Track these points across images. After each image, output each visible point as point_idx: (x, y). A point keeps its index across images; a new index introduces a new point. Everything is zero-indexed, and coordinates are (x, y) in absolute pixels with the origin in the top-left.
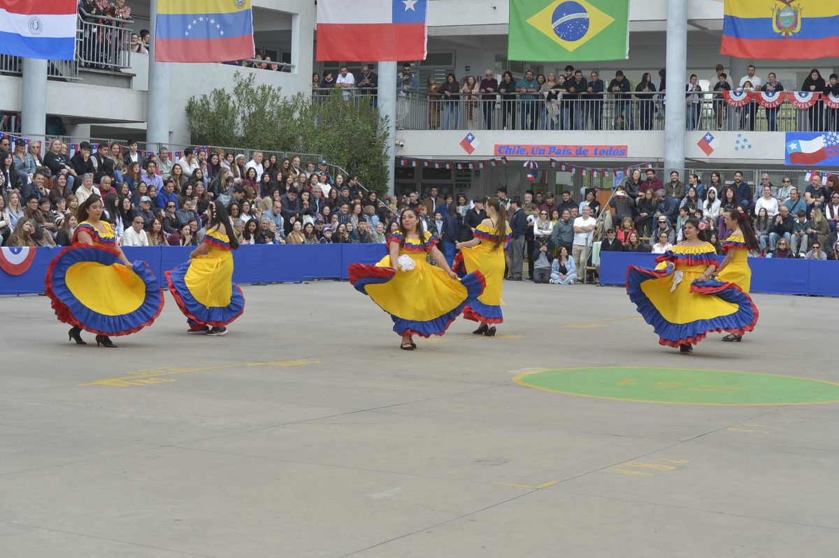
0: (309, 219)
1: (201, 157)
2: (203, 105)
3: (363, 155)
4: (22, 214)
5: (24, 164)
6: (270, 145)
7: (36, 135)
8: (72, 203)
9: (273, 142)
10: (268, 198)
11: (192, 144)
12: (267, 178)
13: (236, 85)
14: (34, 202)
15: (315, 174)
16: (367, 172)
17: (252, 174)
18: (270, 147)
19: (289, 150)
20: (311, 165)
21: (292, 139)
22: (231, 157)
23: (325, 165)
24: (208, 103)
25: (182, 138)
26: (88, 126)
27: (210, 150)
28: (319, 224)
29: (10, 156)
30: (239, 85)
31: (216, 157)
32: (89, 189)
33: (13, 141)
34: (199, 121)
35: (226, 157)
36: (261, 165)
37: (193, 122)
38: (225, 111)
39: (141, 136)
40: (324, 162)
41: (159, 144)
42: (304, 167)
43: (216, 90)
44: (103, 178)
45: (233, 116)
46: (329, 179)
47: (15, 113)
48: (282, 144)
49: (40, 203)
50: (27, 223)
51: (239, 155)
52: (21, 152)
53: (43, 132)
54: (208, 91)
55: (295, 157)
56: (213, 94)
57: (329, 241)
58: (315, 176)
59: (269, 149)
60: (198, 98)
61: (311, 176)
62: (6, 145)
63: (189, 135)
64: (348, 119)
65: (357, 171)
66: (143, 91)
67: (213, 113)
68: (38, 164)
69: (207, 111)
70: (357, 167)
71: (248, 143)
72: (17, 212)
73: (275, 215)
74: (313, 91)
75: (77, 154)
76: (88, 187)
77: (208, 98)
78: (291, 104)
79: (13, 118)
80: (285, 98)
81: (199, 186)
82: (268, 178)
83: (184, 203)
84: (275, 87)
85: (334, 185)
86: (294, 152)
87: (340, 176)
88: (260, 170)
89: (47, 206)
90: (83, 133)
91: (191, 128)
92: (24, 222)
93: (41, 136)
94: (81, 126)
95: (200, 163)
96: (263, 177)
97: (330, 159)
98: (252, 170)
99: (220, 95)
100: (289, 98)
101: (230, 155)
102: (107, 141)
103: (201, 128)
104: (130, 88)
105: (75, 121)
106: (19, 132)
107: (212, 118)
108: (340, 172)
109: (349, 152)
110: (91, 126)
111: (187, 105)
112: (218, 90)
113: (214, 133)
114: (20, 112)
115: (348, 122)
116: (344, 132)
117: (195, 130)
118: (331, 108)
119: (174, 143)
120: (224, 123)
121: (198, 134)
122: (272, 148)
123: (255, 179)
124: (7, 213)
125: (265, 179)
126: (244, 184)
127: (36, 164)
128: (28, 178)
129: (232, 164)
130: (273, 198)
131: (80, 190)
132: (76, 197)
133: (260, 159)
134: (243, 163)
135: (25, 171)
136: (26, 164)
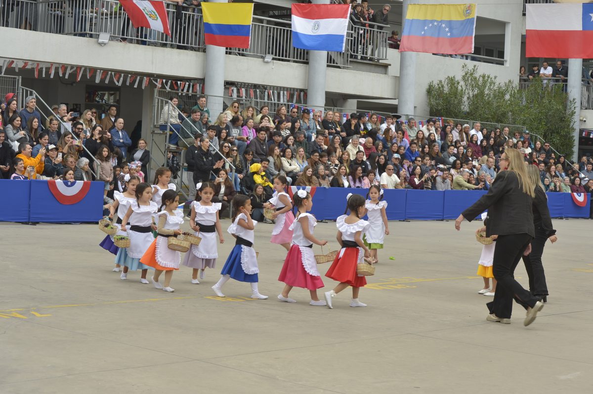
2: (439, 88)
3: (555, 128)
4: (306, 164)
5: (309, 127)
6: (487, 118)
7: (318, 107)
8: (344, 156)
9: (490, 116)
10: (486, 157)
11: (430, 116)
12: (485, 143)
13: (464, 74)
14: (316, 156)
15: (519, 141)
16: (558, 140)
18: (487, 120)
19: (502, 122)
20: (517, 134)
21: (504, 115)
22: (459, 127)
23: (528, 134)
24: (443, 86)
25: (423, 111)
26: (355, 101)
27: (444, 121)
29: (298, 121)
30: (466, 74)
31: (449, 127)
32: (356, 147)
34: (436, 99)
35: (456, 126)
36: (480, 133)
37: (432, 100)
38: (455, 93)
39: (394, 109)
40: (527, 132)
41: (407, 115)
42: (512, 134)
43: (449, 77)
45: (461, 96)
46: (531, 144)
47: (301, 90)
48: (496, 117)
49: (321, 156)
50: (309, 170)
51: (466, 125)
52: (307, 118)
53: (324, 106)
54: (443, 77)
55: (505, 127)
56: (446, 80)
58: (520, 143)
59: (487, 121)
60: (435, 83)
61: (517, 142)
63: (429, 109)
64: (546, 101)
65: (551, 139)
66: (396, 77)
67: (447, 94)
68: (318, 127)
69: (442, 92)
70: (551, 136)
71: (470, 116)
72: (303, 162)
73: (490, 168)
74: (520, 80)
75: (348, 121)
76: (354, 145)
77: (443, 83)
78: (504, 88)
79: (302, 94)
80: (499, 84)
81: (436, 146)
82: (486, 143)
83: (424, 159)
84: (492, 76)
85: (534, 149)
86: (505, 123)
87: (538, 143)
88: (480, 136)
89: (325, 159)
90: (352, 106)
91: (430, 104)
92: (307, 170)
94: (350, 101)
95: (436, 130)
96: (482, 142)
97: (531, 130)
98: (475, 136)
99: (452, 81)
100: (503, 84)
101: (459, 125)
102: (369, 112)
103: (438, 104)
104: (386, 74)
105: (346, 97)
106: (306, 104)
107: (446, 97)
108: (538, 139)
109: (546, 125)
110: (358, 101)
111: (427, 87)
112: (450, 77)
113: (447, 109)
114: (307, 90)
115: (545, 103)
116: (542, 110)
117: (433, 106)
118: (533, 92)
119: (417, 115)
120: (454, 101)
121: (435, 109)
122: (489, 120)
123: (476, 142)
124: (294, 162)
125: (483, 143)
126: (469, 146)
127: (316, 126)
128: (313, 137)
129: (460, 132)
130: (489, 157)
131: (349, 147)
132: (347, 152)
133: (479, 128)
134: (468, 131)
135: (309, 132)
136: (311, 127)
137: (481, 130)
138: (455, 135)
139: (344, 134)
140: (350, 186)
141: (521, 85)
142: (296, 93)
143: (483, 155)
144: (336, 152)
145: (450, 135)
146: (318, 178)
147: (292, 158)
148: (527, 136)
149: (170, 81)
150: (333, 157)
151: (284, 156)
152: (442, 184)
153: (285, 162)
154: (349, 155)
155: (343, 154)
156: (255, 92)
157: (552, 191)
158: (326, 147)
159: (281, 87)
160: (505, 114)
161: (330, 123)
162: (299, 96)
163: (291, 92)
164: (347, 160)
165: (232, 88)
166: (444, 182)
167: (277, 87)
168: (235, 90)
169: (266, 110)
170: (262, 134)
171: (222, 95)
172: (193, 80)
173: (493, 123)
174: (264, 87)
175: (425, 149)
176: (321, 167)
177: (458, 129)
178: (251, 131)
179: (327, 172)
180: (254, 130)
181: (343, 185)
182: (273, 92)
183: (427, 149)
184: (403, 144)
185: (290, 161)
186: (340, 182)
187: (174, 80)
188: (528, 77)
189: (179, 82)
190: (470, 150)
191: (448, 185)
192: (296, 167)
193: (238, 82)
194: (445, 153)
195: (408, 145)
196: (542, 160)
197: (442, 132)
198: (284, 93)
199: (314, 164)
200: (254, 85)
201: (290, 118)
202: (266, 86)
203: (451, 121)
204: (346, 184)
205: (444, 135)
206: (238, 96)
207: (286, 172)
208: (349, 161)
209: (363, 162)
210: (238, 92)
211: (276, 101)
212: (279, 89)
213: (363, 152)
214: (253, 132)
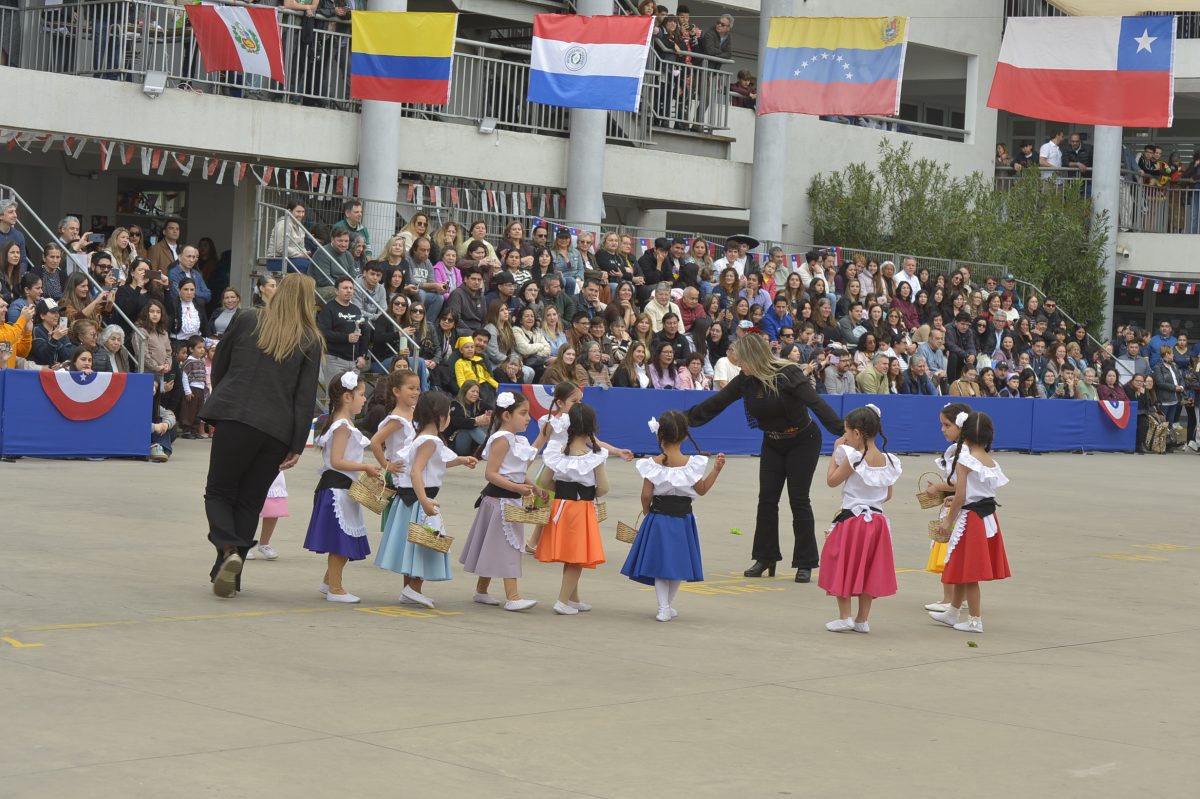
0: (986, 361)
1: (828, 264)
2: (834, 187)
3: (1067, 269)
4: (562, 340)
5: (569, 265)
6: (930, 249)
7: (585, 223)
8: (640, 324)
9: (935, 245)
10: (926, 327)
11: (815, 244)
12: (924, 299)
13: (883, 159)
14: (584, 323)
15: (994, 295)
16: (1073, 293)
17: (905, 291)
18: (930, 252)
19: (956, 257)
20: (991, 281)
21: (964, 242)
22: (873, 267)
23: (1013, 281)
24: (840, 184)
25: (801, 232)
26: (662, 213)
27: (842, 255)
28: (1001, 369)
29: (546, 252)
30: (888, 159)
31: (852, 266)
32: (664, 306)
34: (827, 210)
35: (867, 265)
36: (915, 278)
37: (818, 212)
38: (865, 197)
40: (1011, 276)
41: (768, 242)
42: (980, 282)
43: (852, 165)
45: (877, 205)
46: (1017, 302)
47: (554, 191)
48: (948, 246)
49: (593, 323)
50: (568, 351)
51: (886, 263)
52: (563, 248)
53: (600, 220)
54: (840, 166)
56: (848, 171)
57: (1014, 393)
58: (997, 299)
59: (929, 255)
60: (826, 177)
61: (991, 298)
62: (541, 236)
63: (811, 231)
64: (1047, 214)
65: (1058, 291)
66: (746, 164)
67: (848, 199)
69: (839, 196)
70: (1059, 285)
71: (897, 244)
72: (557, 335)
73: (934, 351)
74: (997, 172)
75: (650, 252)
76: (662, 302)
77: (841, 177)
78: (964, 189)
79: (556, 197)
80: (955, 180)
81: (825, 305)
82: (926, 299)
83: (803, 330)
84: (940, 163)
85: (1024, 312)
87: (1034, 299)
88: (915, 284)
89: (601, 329)
90: (656, 225)
91: (814, 220)
92: (565, 351)
93: (595, 225)
94: (653, 212)
95: (827, 272)
96: (917, 296)
97: (1019, 272)
98: (905, 285)
99: (858, 174)
100: (961, 181)
101: (872, 264)
102: (691, 236)
103: (830, 220)
104: (726, 158)
105: (644, 205)
106: (564, 218)
107: (846, 206)
108: (1033, 292)
109: (1048, 263)
110: (668, 213)
111: (809, 186)
112: (856, 166)
113: (848, 229)
114: (565, 189)
115: (1047, 218)
116: (1040, 233)
117: (820, 223)
118: (1022, 196)
119: (788, 241)
120: (863, 214)
121: (825, 229)
122: (934, 253)
123: (909, 298)
124: (539, 335)
125: (920, 299)
126: (893, 305)
127: (584, 263)
128: (577, 285)
129: (875, 277)
130: (933, 327)
131: (651, 306)
132: (647, 316)
133: (914, 268)
134: (891, 274)
135: (569, 275)
136: (573, 265)
137: (918, 274)
138: (865, 285)
139: (640, 280)
140: (651, 386)
141: (998, 182)
142: (544, 197)
143: (921, 322)
144: (623, 316)
145: (855, 283)
146: (587, 368)
147: (533, 328)
148: (1010, 286)
149: (289, 171)
150: (618, 326)
151: (518, 323)
152: (838, 381)
153: (520, 335)
154: (650, 322)
155: (639, 320)
156: (462, 194)
157: (1060, 396)
158: (604, 306)
159: (512, 184)
160: (965, 239)
161: (613, 257)
162: (550, 201)
163: (535, 193)
164: (647, 333)
165: (415, 186)
166: (841, 377)
167: (506, 184)
168: (420, 188)
169: (481, 230)
170: (475, 279)
171: (395, 200)
172: (337, 168)
173: (940, 259)
174: (479, 185)
175: (804, 311)
176: (595, 347)
177: (871, 271)
178: (452, 272)
179: (606, 356)
180: (458, 271)
181: (638, 382)
182: (497, 194)
183: (807, 312)
184: (759, 301)
185: (530, 333)
186: (632, 377)
187: (297, 169)
188: (1012, 165)
189: (307, 174)
190: (894, 313)
191: (849, 385)
192: (542, 345)
193: (426, 174)
194: (845, 319)
195: (770, 303)
196: (1041, 334)
197: (839, 277)
198: (519, 196)
199: (580, 341)
200: (459, 180)
201: (532, 247)
202: (482, 183)
203: (859, 254)
204: (644, 381)
205: (842, 282)
206: (425, 202)
207: (522, 355)
208: (650, 336)
209: (678, 337)
210: (427, 193)
211: (504, 213)
212: (509, 187)
213: (677, 317)
214: (456, 274)
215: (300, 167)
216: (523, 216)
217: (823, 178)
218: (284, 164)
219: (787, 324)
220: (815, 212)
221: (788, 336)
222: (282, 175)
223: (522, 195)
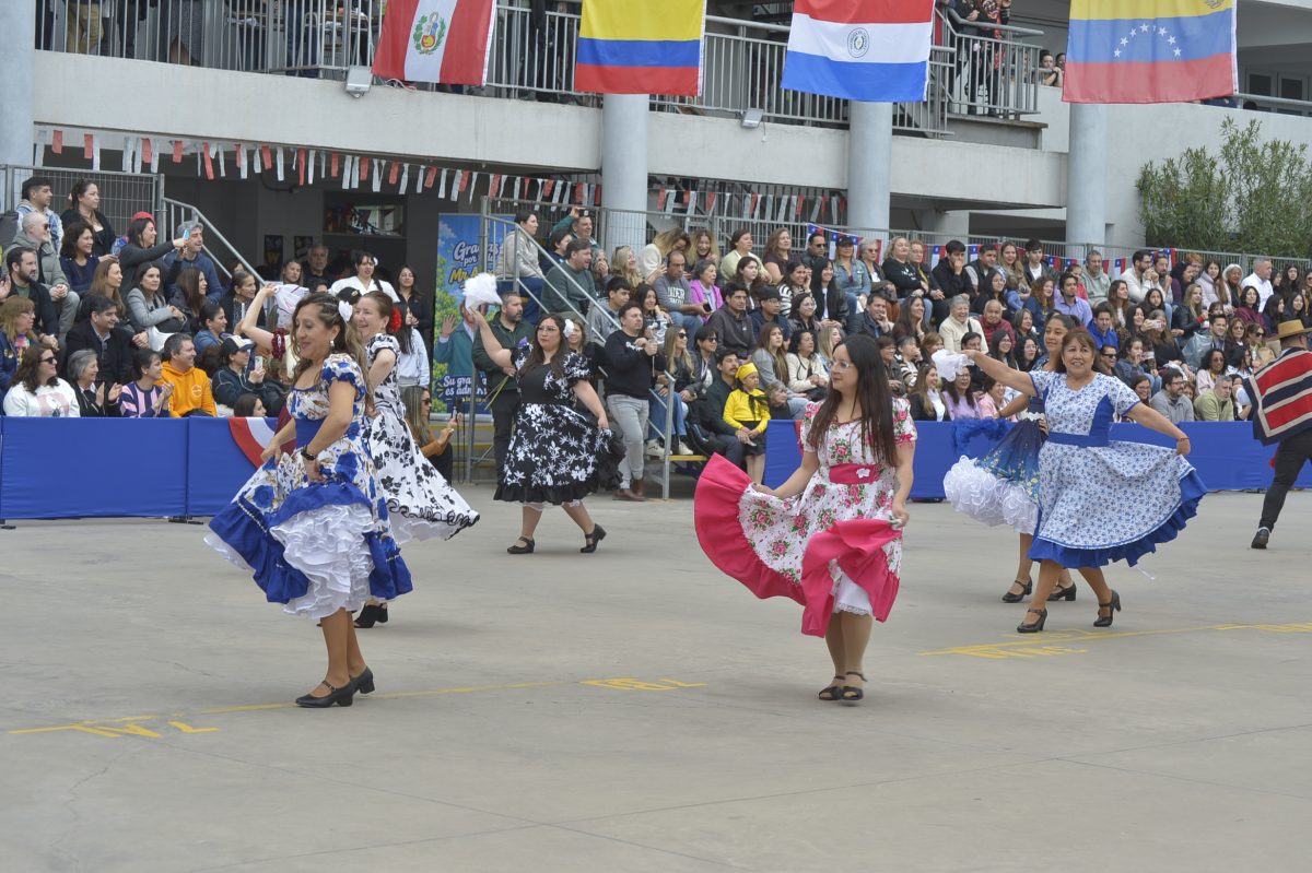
1: (1161, 268)
2: (1168, 177)
5: (851, 279)
6: (1286, 247)
7: (870, 229)
9: (1291, 243)
13: (1227, 142)
17: (1251, 298)
18: (1285, 251)
22: (1214, 268)
24: (1176, 174)
25: (1129, 233)
26: (964, 215)
27: (1175, 256)
29: (827, 265)
30: (1232, 142)
31: (1189, 269)
32: (963, 323)
33: (833, 240)
34: (1160, 205)
35: (1206, 267)
36: (1269, 282)
37: (1150, 208)
38: (1205, 188)
39: (1058, 231)
41: (1088, 245)
43: (1189, 150)
44: (988, 303)
45: (1220, 196)
47: (834, 192)
51: (1232, 266)
52: (845, 257)
53: (886, 225)
54: (1175, 152)
56: (1184, 158)
59: (1284, 255)
60: (1158, 166)
62: (819, 246)
63: (1143, 230)
66: (1060, 154)
67: (1185, 191)
68: (875, 279)
69: (1174, 188)
71: (1245, 243)
75: (943, 261)
76: (960, 318)
77: (1176, 166)
79: (835, 200)
83: (1130, 347)
84: (1295, 145)
89: (888, 352)
90: (956, 226)
91: (1145, 217)
93: (882, 231)
94: (952, 214)
96: (1270, 303)
98: (1251, 290)
99: (1197, 160)
101: (1213, 265)
102: (996, 241)
103: (1164, 217)
104: (1036, 148)
105: (943, 206)
106: (845, 224)
107: (1184, 199)
110: (971, 215)
111: (1136, 175)
112: (1194, 151)
113: (1186, 227)
114: (846, 190)
117: (1153, 220)
119: (1115, 244)
120: (1203, 209)
121: (1158, 228)
122: (1289, 252)
123: (1256, 306)
127: (870, 277)
128: (858, 304)
129: (1217, 279)
131: (947, 324)
132: (943, 335)
133: (1266, 271)
134: (1238, 279)
135: (852, 291)
136: (855, 280)
137: (1272, 280)
138: (1205, 292)
139: (938, 294)
140: (947, 417)
142: (819, 199)
145: (1195, 290)
149: (519, 178)
150: (910, 347)
151: (793, 350)
152: (1170, 406)
155: (931, 341)
156: (721, 199)
159: (784, 186)
161: (903, 266)
162: (827, 205)
163: (808, 196)
165: (667, 191)
166: (1174, 402)
167: (776, 186)
168: (673, 192)
169: (746, 239)
170: (739, 297)
171: (644, 208)
172: (575, 173)
173: (1297, 259)
174: (746, 187)
175: (1135, 318)
177: (1212, 275)
178: (711, 291)
180: (718, 289)
181: (934, 411)
182: (763, 199)
184: (1077, 314)
186: (926, 405)
187: (529, 176)
189: (540, 181)
190: (1239, 324)
191: (1187, 412)
193: (680, 177)
195: (1090, 316)
198: (789, 201)
200: (720, 183)
201: (806, 259)
203: (1195, 255)
204: (940, 409)
210: (679, 198)
211: (768, 220)
212: (779, 189)
213: (980, 336)
214: (715, 293)
215: (532, 174)
216: (792, 222)
217: (1155, 166)
218: (512, 170)
219: (1111, 341)
220: (1146, 208)
221: (1111, 356)
222: (510, 184)
223: (794, 198)
